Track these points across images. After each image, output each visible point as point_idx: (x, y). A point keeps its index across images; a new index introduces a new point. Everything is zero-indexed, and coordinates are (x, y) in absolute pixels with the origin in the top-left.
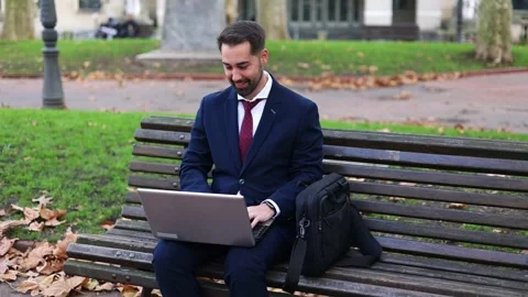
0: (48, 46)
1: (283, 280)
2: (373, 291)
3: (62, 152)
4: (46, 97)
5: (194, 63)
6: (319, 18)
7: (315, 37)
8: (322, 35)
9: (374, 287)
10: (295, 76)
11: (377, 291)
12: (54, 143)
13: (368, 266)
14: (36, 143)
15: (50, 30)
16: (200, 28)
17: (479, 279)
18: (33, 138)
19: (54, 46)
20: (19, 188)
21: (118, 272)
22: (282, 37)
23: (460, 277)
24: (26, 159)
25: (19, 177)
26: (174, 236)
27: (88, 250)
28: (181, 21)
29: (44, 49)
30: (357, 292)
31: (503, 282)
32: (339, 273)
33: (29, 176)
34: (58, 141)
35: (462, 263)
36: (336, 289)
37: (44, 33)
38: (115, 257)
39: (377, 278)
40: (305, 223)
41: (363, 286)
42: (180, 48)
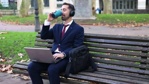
0: (36, 15)
1: (64, 75)
2: (89, 78)
3: (31, 43)
4: (36, 29)
5: (82, 20)
6: (124, 8)
7: (121, 13)
8: (123, 13)
9: (89, 77)
10: (110, 23)
11: (90, 78)
12: (30, 40)
13: (92, 72)
14: (25, 40)
15: (37, 11)
16: (84, 11)
17: (122, 76)
18: (25, 39)
19: (38, 15)
20: (17, 52)
21: (25, 72)
22: (111, 13)
23: (117, 75)
24: (21, 44)
25: (18, 49)
26: (36, 61)
27: (18, 66)
28: (79, 9)
29: (35, 16)
30: (85, 78)
31: (129, 77)
32: (81, 73)
33: (20, 49)
34: (31, 40)
35: (119, 72)
36: (79, 77)
37: (35, 12)
38: (25, 68)
39: (92, 75)
40: (71, 59)
41: (87, 77)
42: (79, 16)
